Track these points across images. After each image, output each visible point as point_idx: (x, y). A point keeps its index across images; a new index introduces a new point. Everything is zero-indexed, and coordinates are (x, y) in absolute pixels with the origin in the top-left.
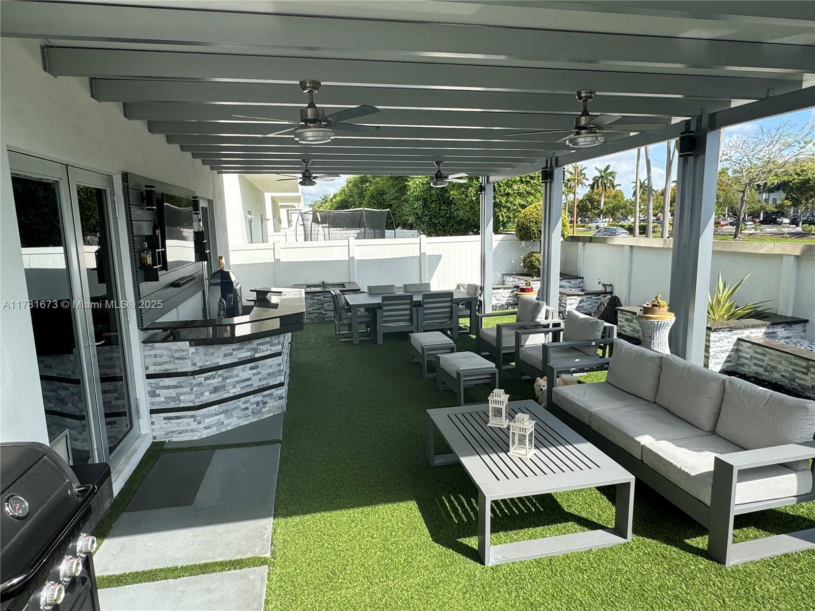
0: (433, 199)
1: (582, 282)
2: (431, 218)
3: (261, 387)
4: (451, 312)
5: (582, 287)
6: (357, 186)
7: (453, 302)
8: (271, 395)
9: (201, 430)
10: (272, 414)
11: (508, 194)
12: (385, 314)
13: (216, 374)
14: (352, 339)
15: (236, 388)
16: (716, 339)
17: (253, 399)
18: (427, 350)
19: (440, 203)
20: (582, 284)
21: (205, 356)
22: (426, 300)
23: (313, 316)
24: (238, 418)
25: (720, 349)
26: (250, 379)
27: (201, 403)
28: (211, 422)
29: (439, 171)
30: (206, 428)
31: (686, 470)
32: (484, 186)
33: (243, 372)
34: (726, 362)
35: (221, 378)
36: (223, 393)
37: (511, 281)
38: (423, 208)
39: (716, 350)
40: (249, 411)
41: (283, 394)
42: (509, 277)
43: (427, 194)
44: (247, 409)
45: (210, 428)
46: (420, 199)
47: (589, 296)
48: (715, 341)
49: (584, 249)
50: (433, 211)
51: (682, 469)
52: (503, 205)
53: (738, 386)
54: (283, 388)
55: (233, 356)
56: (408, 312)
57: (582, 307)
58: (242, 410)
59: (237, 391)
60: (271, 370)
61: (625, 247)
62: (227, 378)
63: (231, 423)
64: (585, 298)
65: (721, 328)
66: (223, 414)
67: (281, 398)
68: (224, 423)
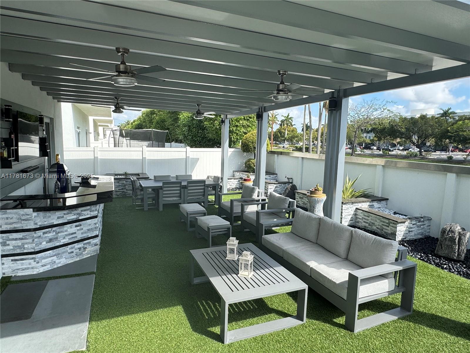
0: (194, 126)
1: (277, 176)
2: (193, 137)
3: (83, 238)
4: (204, 192)
5: (276, 179)
6: (148, 116)
7: (205, 186)
8: (90, 243)
9: (39, 267)
10: (89, 255)
11: (237, 126)
12: (165, 192)
13: (51, 230)
14: (143, 208)
15: (65, 239)
16: (346, 208)
17: (77, 246)
18: (190, 214)
19: (198, 129)
20: (276, 177)
21: (44, 218)
22: (189, 185)
23: (118, 193)
24: (66, 258)
25: (347, 213)
26: (75, 233)
27: (40, 250)
28: (47, 261)
29: (199, 110)
30: (43, 266)
31: (334, 281)
32: (224, 121)
33: (70, 229)
34: (350, 221)
35: (55, 233)
36: (56, 242)
37: (238, 175)
38: (188, 131)
39: (345, 214)
40: (74, 254)
41: (97, 242)
42: (237, 173)
43: (191, 123)
44: (72, 252)
45: (45, 266)
46: (186, 126)
47: (280, 184)
48: (345, 210)
49: (278, 158)
50: (194, 133)
51: (332, 280)
52: (234, 132)
53: (359, 233)
54: (98, 239)
55: (64, 218)
56: (178, 192)
57: (277, 190)
58: (69, 253)
59: (66, 241)
60: (90, 227)
61: (299, 158)
62: (59, 233)
63: (61, 262)
64: (278, 185)
65: (348, 203)
66: (56, 256)
67: (96, 245)
68: (56, 262)
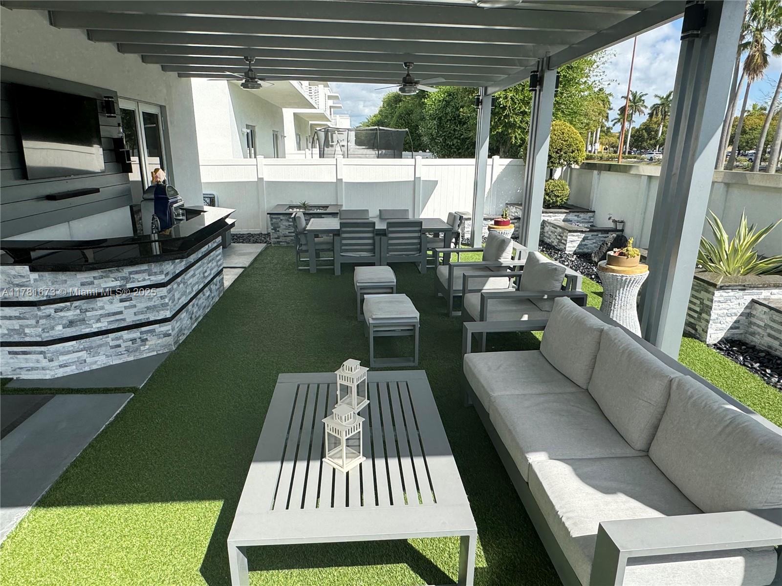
1: (593, 217)
2: (446, 139)
3: (138, 322)
4: (420, 244)
5: (592, 222)
8: (153, 331)
9: (54, 368)
10: (155, 353)
12: (344, 242)
13: (71, 306)
14: (309, 268)
15: (100, 322)
16: (722, 299)
17: (125, 334)
20: (593, 219)
21: (53, 284)
22: (390, 229)
24: (107, 356)
25: (726, 311)
26: (121, 313)
27: (52, 339)
28: (68, 359)
29: (408, 75)
30: (61, 366)
32: (482, 100)
33: (113, 305)
34: (731, 328)
35: (78, 311)
36: (83, 327)
37: (513, 211)
39: (720, 312)
40: (122, 349)
41: (169, 330)
42: (512, 207)
43: (442, 112)
44: (119, 346)
45: (67, 366)
46: (435, 118)
47: (595, 233)
48: (719, 302)
49: (599, 179)
50: (447, 131)
51: (563, 519)
54: (169, 325)
55: (95, 286)
56: (370, 241)
57: (586, 245)
58: (112, 347)
59: (103, 325)
60: (151, 304)
61: (642, 177)
62: (87, 311)
63: (97, 361)
64: (590, 235)
65: (730, 286)
66: (85, 352)
67: (167, 335)
68: (87, 362)
